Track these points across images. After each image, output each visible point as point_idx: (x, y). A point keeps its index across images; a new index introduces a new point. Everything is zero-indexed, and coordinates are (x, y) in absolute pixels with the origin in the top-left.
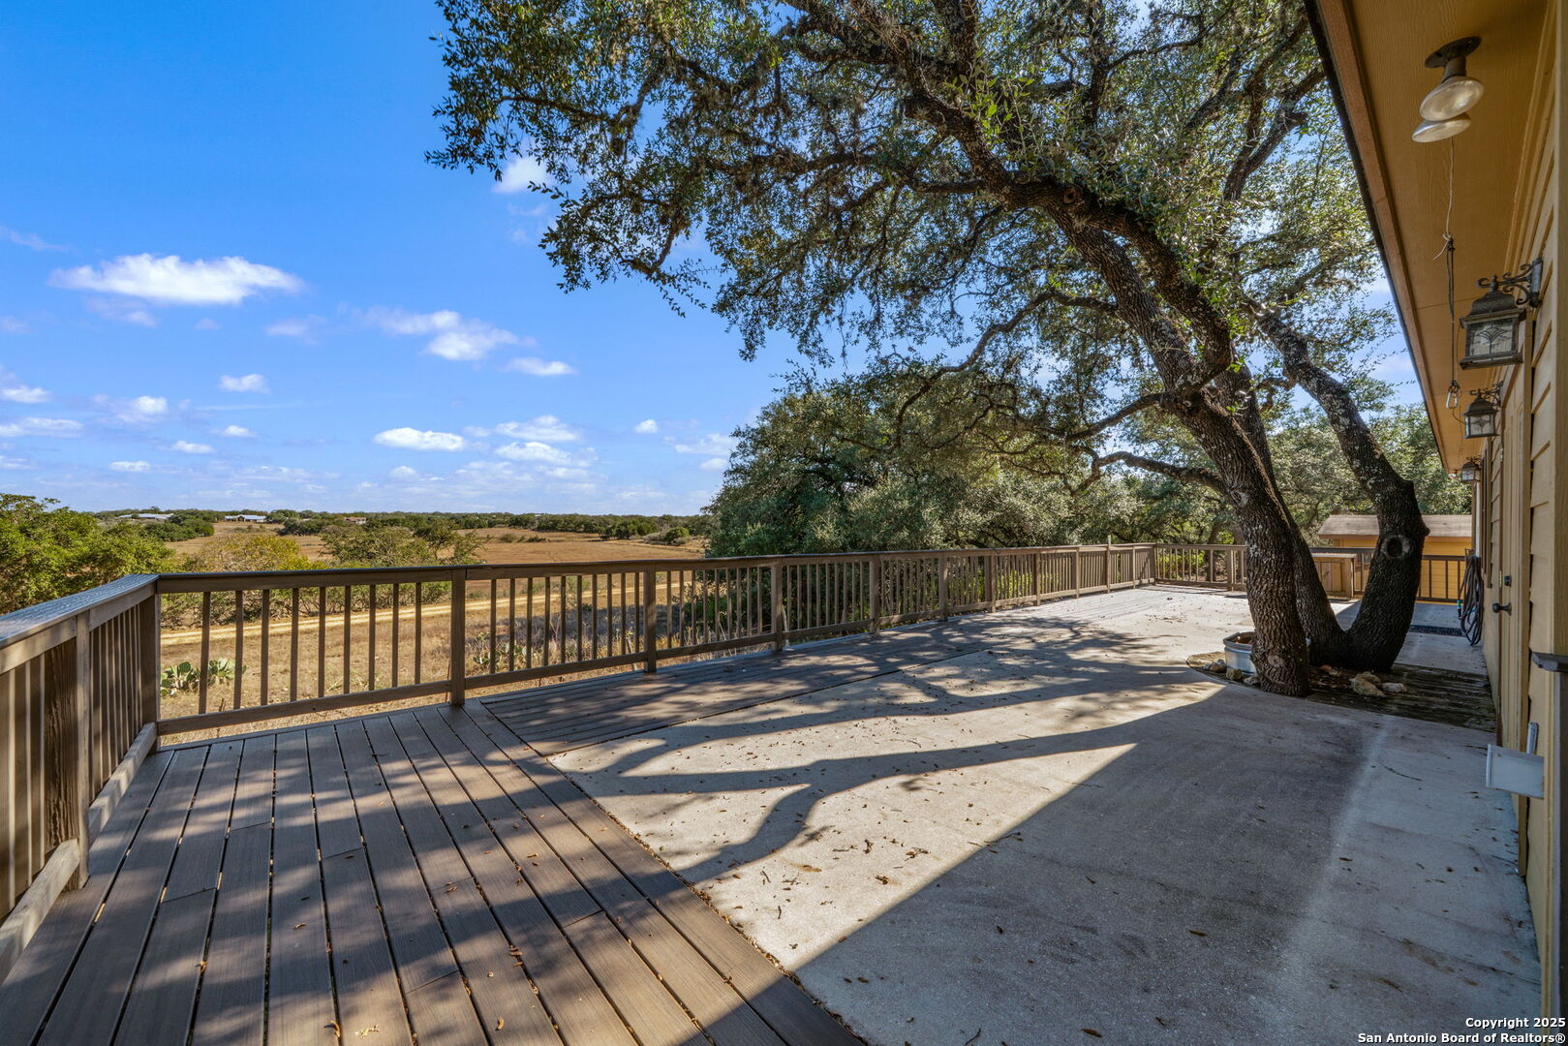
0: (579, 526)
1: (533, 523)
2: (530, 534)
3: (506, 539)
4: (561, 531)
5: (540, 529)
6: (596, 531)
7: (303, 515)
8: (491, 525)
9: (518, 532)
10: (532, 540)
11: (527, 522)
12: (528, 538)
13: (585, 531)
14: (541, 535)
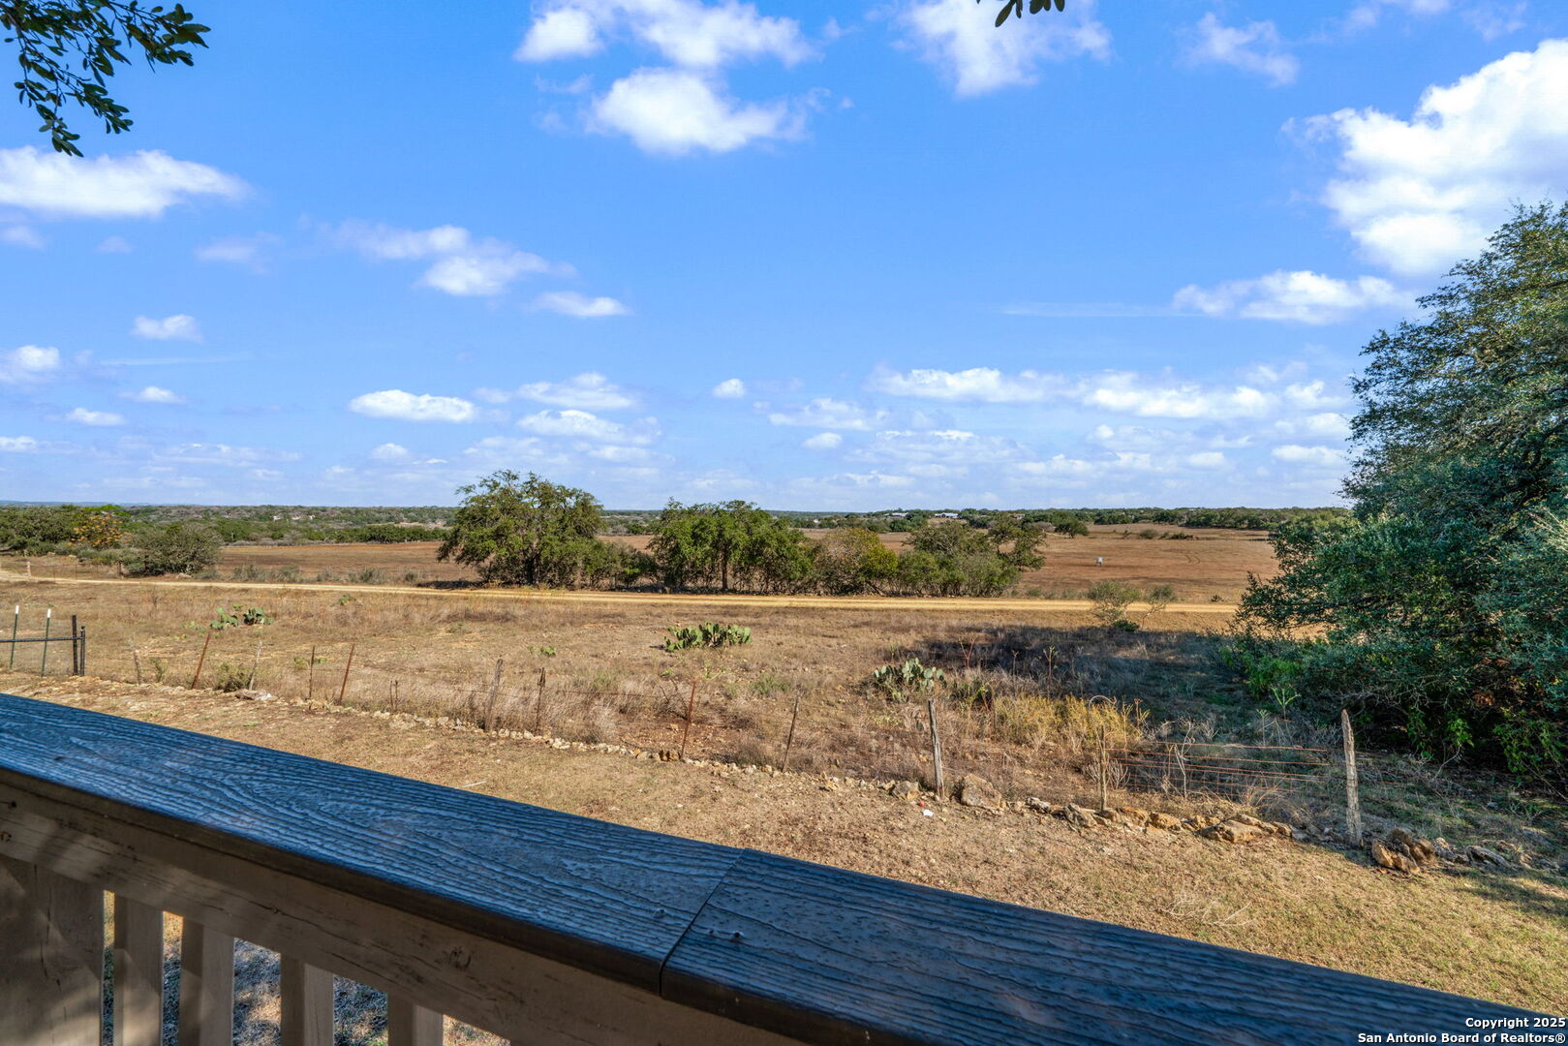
0: (1241, 521)
1: (1180, 518)
2: (1176, 529)
3: (1147, 535)
4: (1217, 527)
5: (1189, 525)
6: (1266, 528)
7: (980, 512)
8: (1136, 520)
9: (1161, 528)
10: (1176, 537)
11: (1174, 517)
12: (1171, 534)
13: (1249, 528)
14: (1187, 532)
